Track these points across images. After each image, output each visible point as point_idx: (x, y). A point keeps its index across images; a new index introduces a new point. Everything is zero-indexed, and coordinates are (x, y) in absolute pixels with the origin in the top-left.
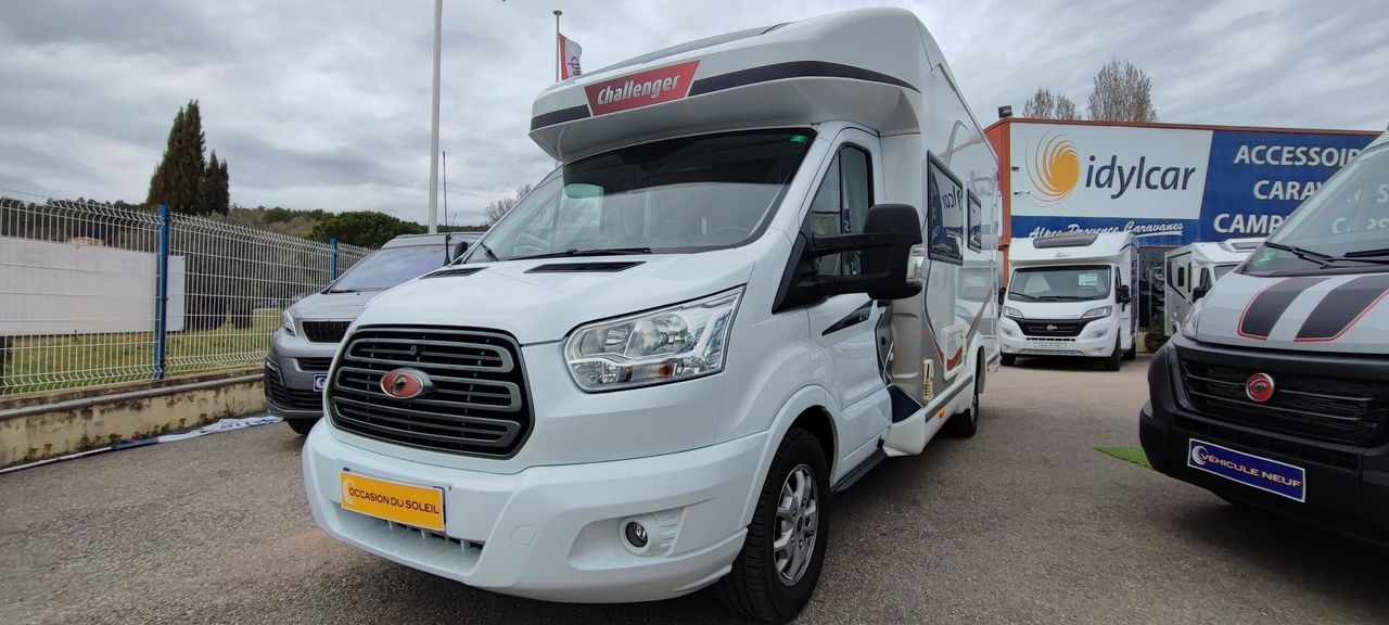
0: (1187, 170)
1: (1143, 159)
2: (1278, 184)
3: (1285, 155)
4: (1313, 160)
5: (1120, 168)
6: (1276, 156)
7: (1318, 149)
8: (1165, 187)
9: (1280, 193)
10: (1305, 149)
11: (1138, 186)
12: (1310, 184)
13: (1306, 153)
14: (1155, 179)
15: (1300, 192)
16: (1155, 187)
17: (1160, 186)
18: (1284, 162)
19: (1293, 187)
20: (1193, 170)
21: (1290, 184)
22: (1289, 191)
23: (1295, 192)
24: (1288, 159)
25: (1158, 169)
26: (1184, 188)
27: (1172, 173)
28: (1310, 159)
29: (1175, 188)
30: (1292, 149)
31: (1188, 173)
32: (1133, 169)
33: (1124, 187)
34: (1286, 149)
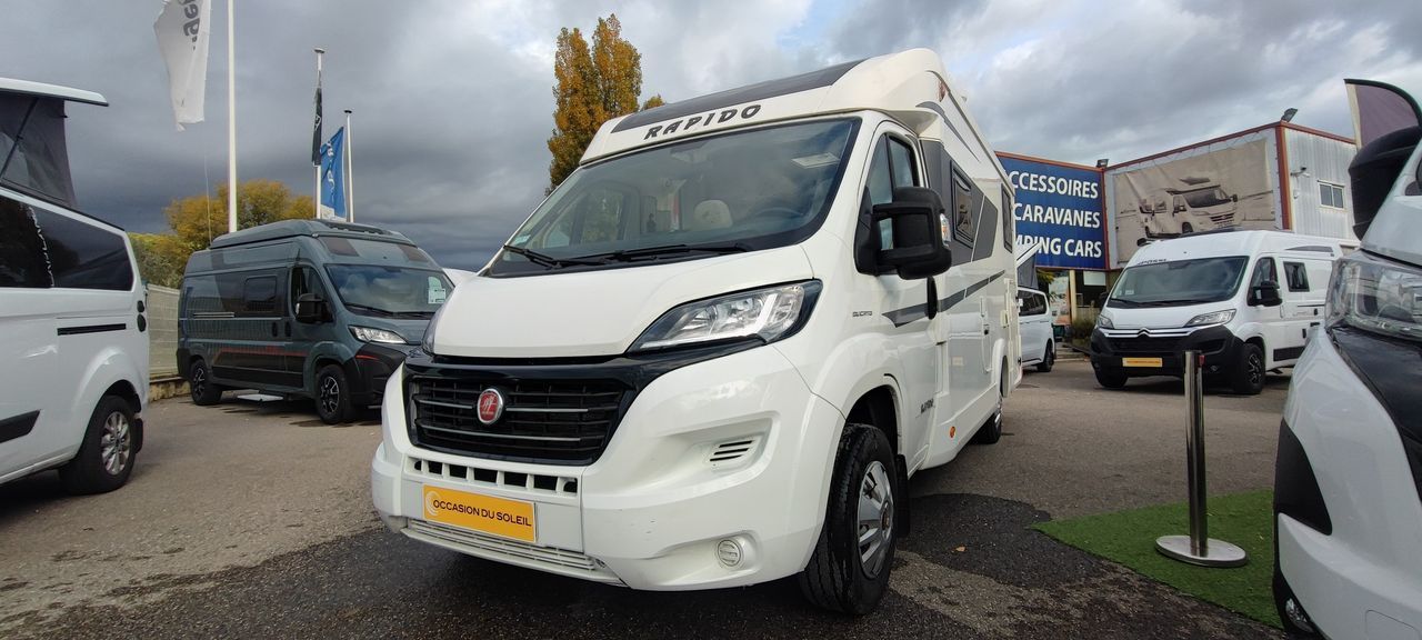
2: (1028, 206)
3: (1032, 182)
4: (1051, 188)
6: (1026, 181)
7: (1054, 178)
9: (1030, 215)
10: (1045, 177)
12: (1050, 209)
13: (1046, 181)
15: (1043, 216)
18: (1032, 188)
19: (1039, 211)
21: (1037, 207)
22: (1036, 214)
23: (1040, 215)
24: (1034, 186)
28: (1049, 187)
30: (1036, 176)
34: (1033, 176)
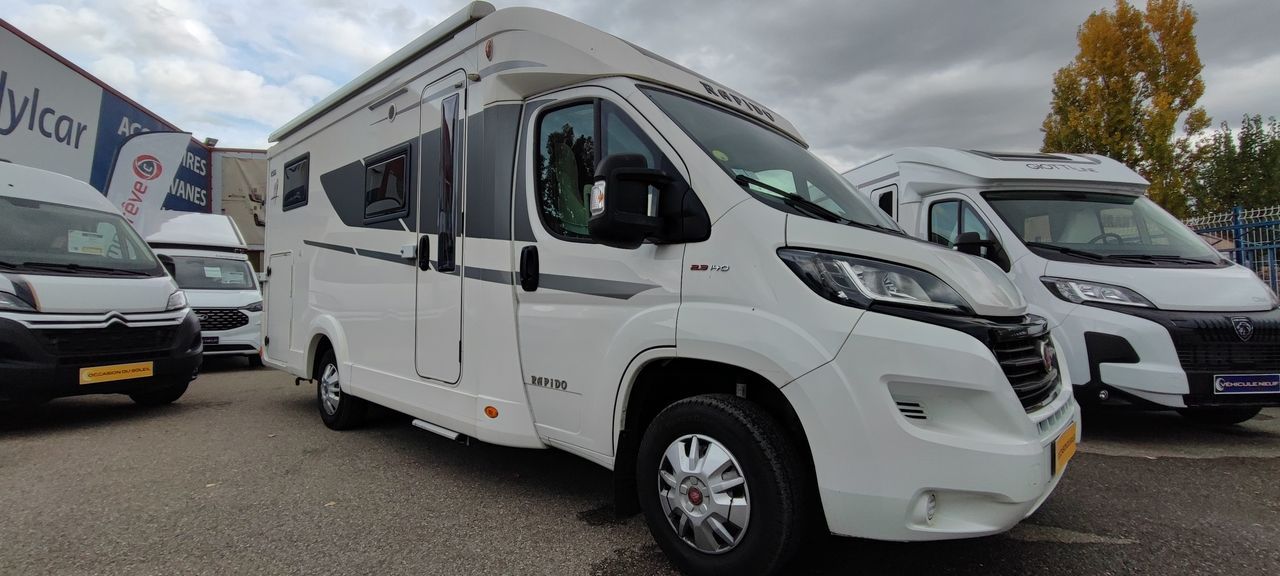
0: (79, 124)
1: (37, 91)
5: (11, 93)
8: (60, 140)
11: (31, 128)
14: (50, 123)
16: (48, 135)
17: (53, 135)
20: (85, 128)
25: (52, 112)
26: (77, 147)
27: (65, 125)
29: (68, 143)
31: (82, 129)
32: (26, 100)
33: (15, 122)
